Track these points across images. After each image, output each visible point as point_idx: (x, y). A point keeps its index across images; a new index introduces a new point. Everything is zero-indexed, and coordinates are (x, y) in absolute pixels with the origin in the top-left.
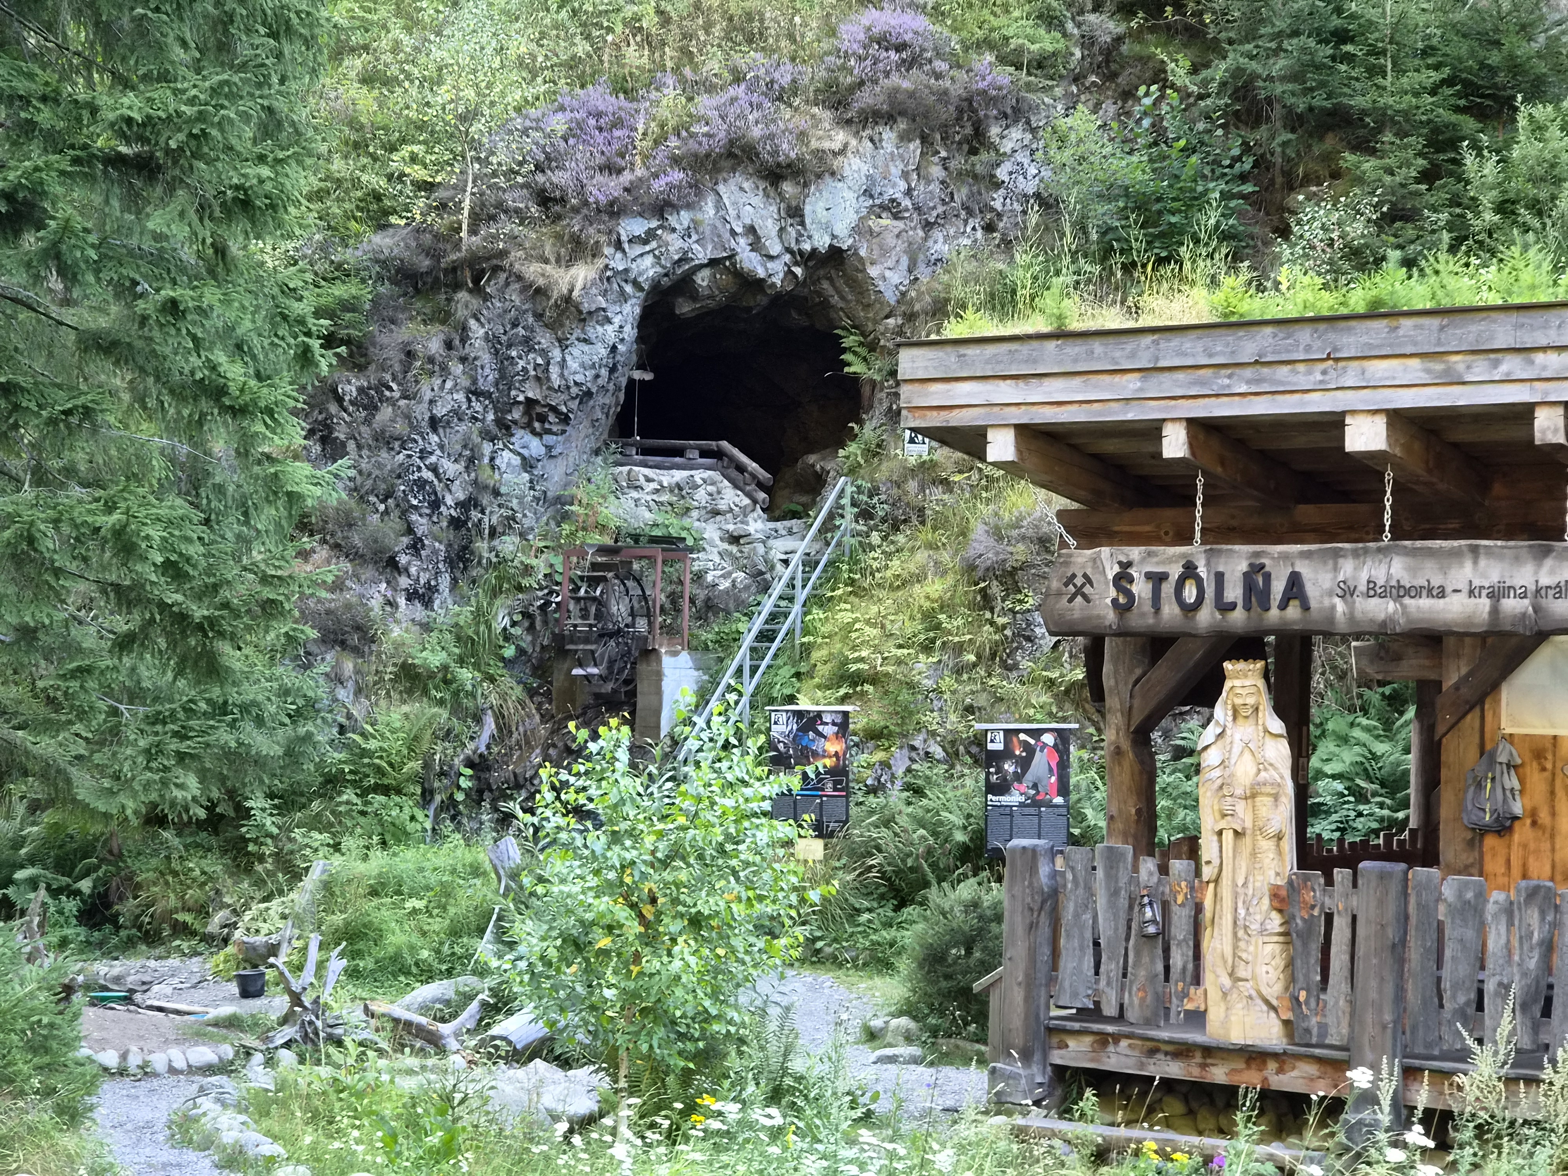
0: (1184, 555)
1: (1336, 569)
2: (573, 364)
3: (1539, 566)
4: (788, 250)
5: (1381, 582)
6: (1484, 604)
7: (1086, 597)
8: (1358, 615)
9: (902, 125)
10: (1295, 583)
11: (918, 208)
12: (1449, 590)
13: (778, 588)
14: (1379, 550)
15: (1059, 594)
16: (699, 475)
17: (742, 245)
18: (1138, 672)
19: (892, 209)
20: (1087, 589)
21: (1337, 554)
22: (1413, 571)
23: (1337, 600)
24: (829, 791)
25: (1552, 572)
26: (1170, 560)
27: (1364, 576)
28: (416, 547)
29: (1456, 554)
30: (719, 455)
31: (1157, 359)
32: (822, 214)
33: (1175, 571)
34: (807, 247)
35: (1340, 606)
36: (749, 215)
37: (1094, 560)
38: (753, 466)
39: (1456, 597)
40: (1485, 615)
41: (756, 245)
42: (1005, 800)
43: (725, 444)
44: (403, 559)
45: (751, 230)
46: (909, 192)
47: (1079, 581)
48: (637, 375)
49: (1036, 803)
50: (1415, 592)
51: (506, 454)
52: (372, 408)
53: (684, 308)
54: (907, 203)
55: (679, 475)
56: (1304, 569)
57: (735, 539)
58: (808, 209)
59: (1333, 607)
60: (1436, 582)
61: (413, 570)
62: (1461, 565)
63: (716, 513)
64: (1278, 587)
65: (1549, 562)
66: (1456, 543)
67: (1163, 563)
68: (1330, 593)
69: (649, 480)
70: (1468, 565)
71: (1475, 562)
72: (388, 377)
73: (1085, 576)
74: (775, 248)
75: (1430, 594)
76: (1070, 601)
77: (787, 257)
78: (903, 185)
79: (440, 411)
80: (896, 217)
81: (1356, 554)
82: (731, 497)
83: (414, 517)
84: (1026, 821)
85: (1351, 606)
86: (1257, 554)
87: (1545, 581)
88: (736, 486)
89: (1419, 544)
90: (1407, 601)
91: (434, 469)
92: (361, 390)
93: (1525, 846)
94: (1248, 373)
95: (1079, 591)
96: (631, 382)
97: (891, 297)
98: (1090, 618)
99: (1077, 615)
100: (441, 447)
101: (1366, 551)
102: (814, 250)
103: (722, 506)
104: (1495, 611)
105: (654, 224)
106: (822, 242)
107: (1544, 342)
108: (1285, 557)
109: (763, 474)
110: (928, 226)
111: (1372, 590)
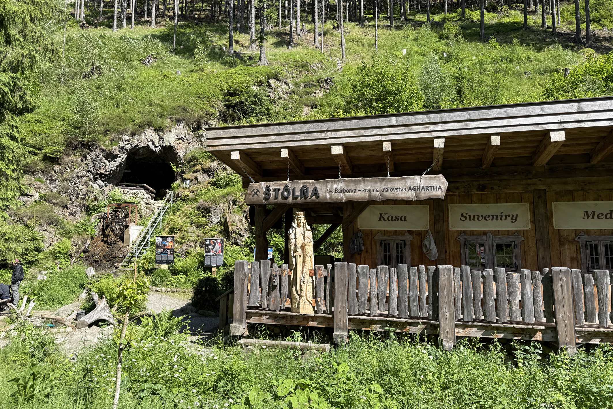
0: (285, 183)
1: (327, 186)
2: (111, 166)
3: (382, 183)
4: (160, 145)
5: (339, 188)
6: (367, 194)
7: (257, 195)
8: (333, 197)
9: (185, 123)
10: (315, 190)
11: (187, 140)
12: (357, 190)
13: (156, 213)
14: (338, 181)
15: (250, 194)
16: (139, 191)
17: (150, 144)
18: (264, 217)
19: (182, 139)
20: (258, 193)
21: (327, 182)
22: (347, 186)
23: (327, 194)
24: (169, 253)
25: (385, 185)
26: (281, 185)
27: (334, 188)
28: (72, 204)
29: (359, 181)
30: (144, 187)
31: (279, 131)
32: (167, 138)
33: (282, 188)
34: (164, 145)
35: (328, 195)
36: (151, 138)
37: (260, 185)
38: (151, 189)
39: (359, 192)
40: (367, 197)
41: (153, 144)
42: (209, 254)
43: (145, 185)
44: (69, 206)
45: (152, 141)
46: (185, 136)
47: (255, 191)
48: (126, 171)
49: (216, 255)
50: (349, 191)
51: (95, 184)
52: (62, 173)
53: (137, 157)
54: (185, 138)
55: (135, 191)
56: (318, 186)
57: (147, 204)
58: (164, 138)
59: (326, 196)
60: (354, 188)
61: (71, 209)
62: (361, 184)
63: (143, 198)
64: (310, 191)
65: (384, 183)
66: (359, 178)
67: (279, 186)
68: (325, 192)
69: (128, 192)
70: (362, 185)
71: (364, 183)
72: (67, 167)
73: (257, 189)
74: (157, 145)
75: (352, 191)
76: (253, 196)
77: (160, 147)
78: (184, 135)
79: (79, 174)
80: (183, 141)
81: (332, 182)
82: (146, 195)
83: (72, 197)
84: (214, 259)
85: (331, 195)
86: (305, 183)
87: (383, 187)
88: (147, 193)
89: (349, 179)
90: (346, 193)
91: (77, 187)
92: (60, 169)
93: (365, 257)
94: (305, 135)
95: (256, 194)
96: (124, 173)
97: (182, 156)
98: (258, 200)
99: (255, 200)
100: (79, 182)
101: (335, 181)
102: (166, 146)
103: (144, 197)
104: (370, 195)
105: (131, 138)
106: (167, 144)
107: (385, 125)
108: (313, 183)
109: (153, 190)
110: (189, 143)
111: (337, 190)
